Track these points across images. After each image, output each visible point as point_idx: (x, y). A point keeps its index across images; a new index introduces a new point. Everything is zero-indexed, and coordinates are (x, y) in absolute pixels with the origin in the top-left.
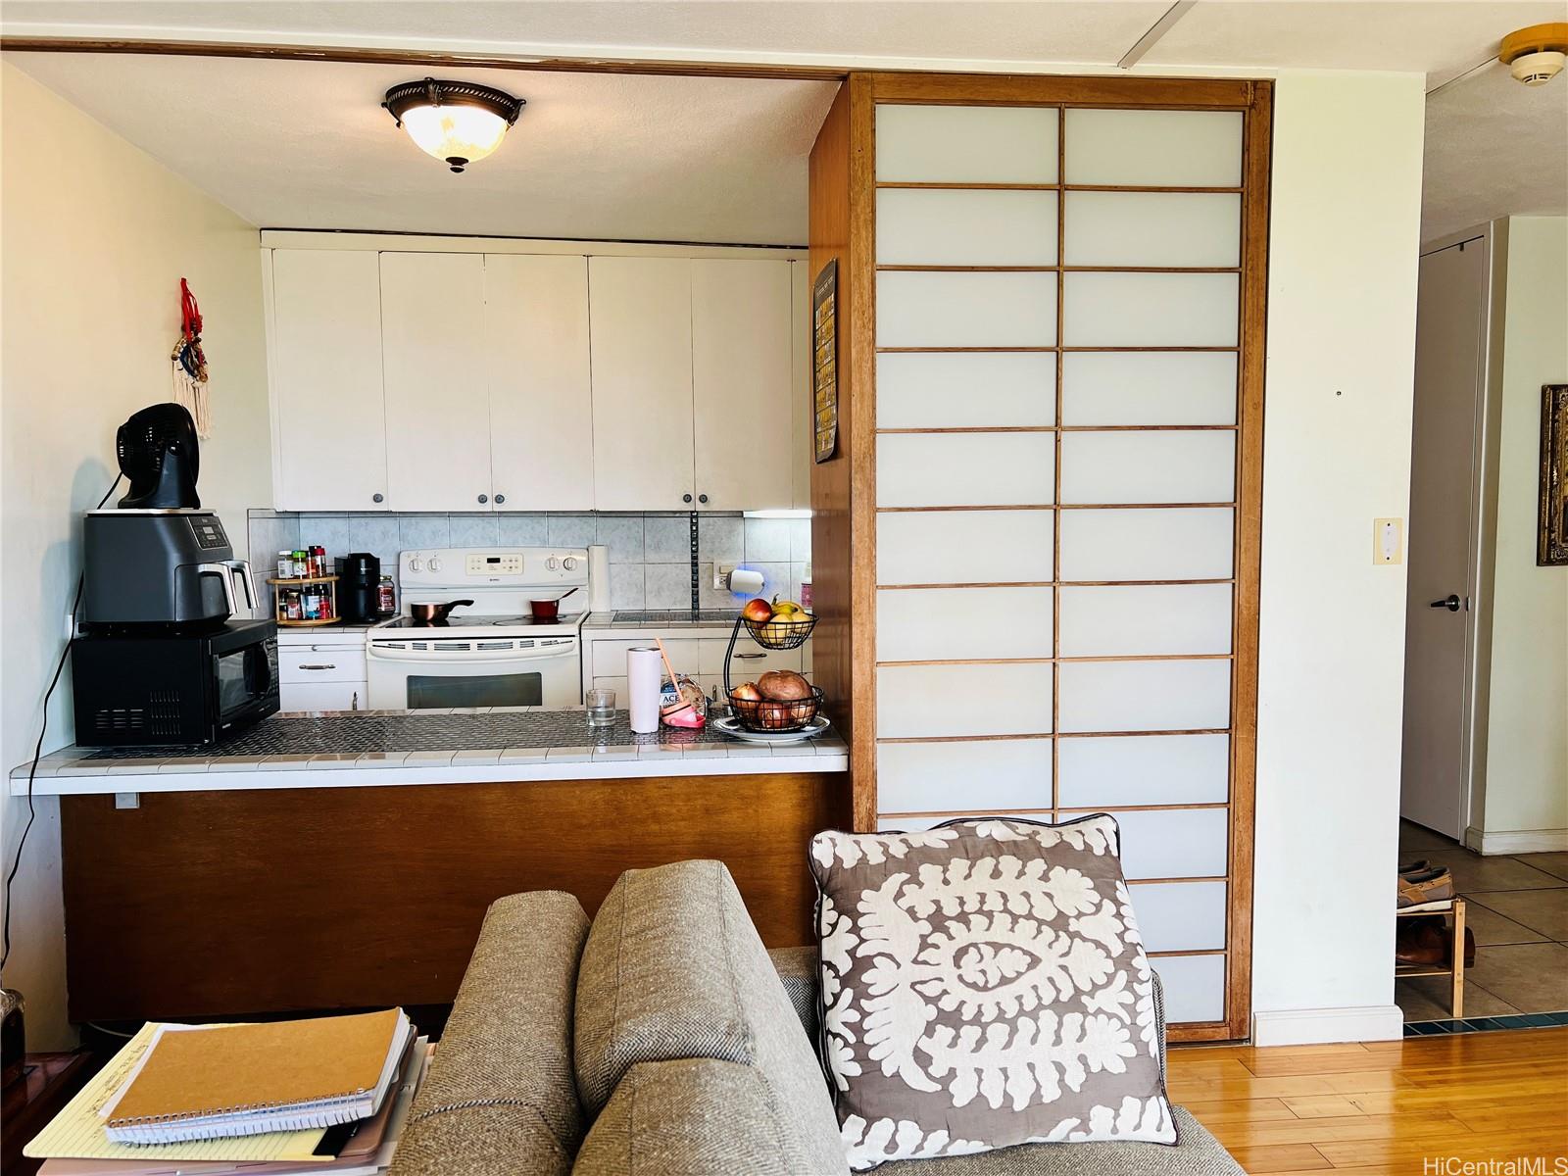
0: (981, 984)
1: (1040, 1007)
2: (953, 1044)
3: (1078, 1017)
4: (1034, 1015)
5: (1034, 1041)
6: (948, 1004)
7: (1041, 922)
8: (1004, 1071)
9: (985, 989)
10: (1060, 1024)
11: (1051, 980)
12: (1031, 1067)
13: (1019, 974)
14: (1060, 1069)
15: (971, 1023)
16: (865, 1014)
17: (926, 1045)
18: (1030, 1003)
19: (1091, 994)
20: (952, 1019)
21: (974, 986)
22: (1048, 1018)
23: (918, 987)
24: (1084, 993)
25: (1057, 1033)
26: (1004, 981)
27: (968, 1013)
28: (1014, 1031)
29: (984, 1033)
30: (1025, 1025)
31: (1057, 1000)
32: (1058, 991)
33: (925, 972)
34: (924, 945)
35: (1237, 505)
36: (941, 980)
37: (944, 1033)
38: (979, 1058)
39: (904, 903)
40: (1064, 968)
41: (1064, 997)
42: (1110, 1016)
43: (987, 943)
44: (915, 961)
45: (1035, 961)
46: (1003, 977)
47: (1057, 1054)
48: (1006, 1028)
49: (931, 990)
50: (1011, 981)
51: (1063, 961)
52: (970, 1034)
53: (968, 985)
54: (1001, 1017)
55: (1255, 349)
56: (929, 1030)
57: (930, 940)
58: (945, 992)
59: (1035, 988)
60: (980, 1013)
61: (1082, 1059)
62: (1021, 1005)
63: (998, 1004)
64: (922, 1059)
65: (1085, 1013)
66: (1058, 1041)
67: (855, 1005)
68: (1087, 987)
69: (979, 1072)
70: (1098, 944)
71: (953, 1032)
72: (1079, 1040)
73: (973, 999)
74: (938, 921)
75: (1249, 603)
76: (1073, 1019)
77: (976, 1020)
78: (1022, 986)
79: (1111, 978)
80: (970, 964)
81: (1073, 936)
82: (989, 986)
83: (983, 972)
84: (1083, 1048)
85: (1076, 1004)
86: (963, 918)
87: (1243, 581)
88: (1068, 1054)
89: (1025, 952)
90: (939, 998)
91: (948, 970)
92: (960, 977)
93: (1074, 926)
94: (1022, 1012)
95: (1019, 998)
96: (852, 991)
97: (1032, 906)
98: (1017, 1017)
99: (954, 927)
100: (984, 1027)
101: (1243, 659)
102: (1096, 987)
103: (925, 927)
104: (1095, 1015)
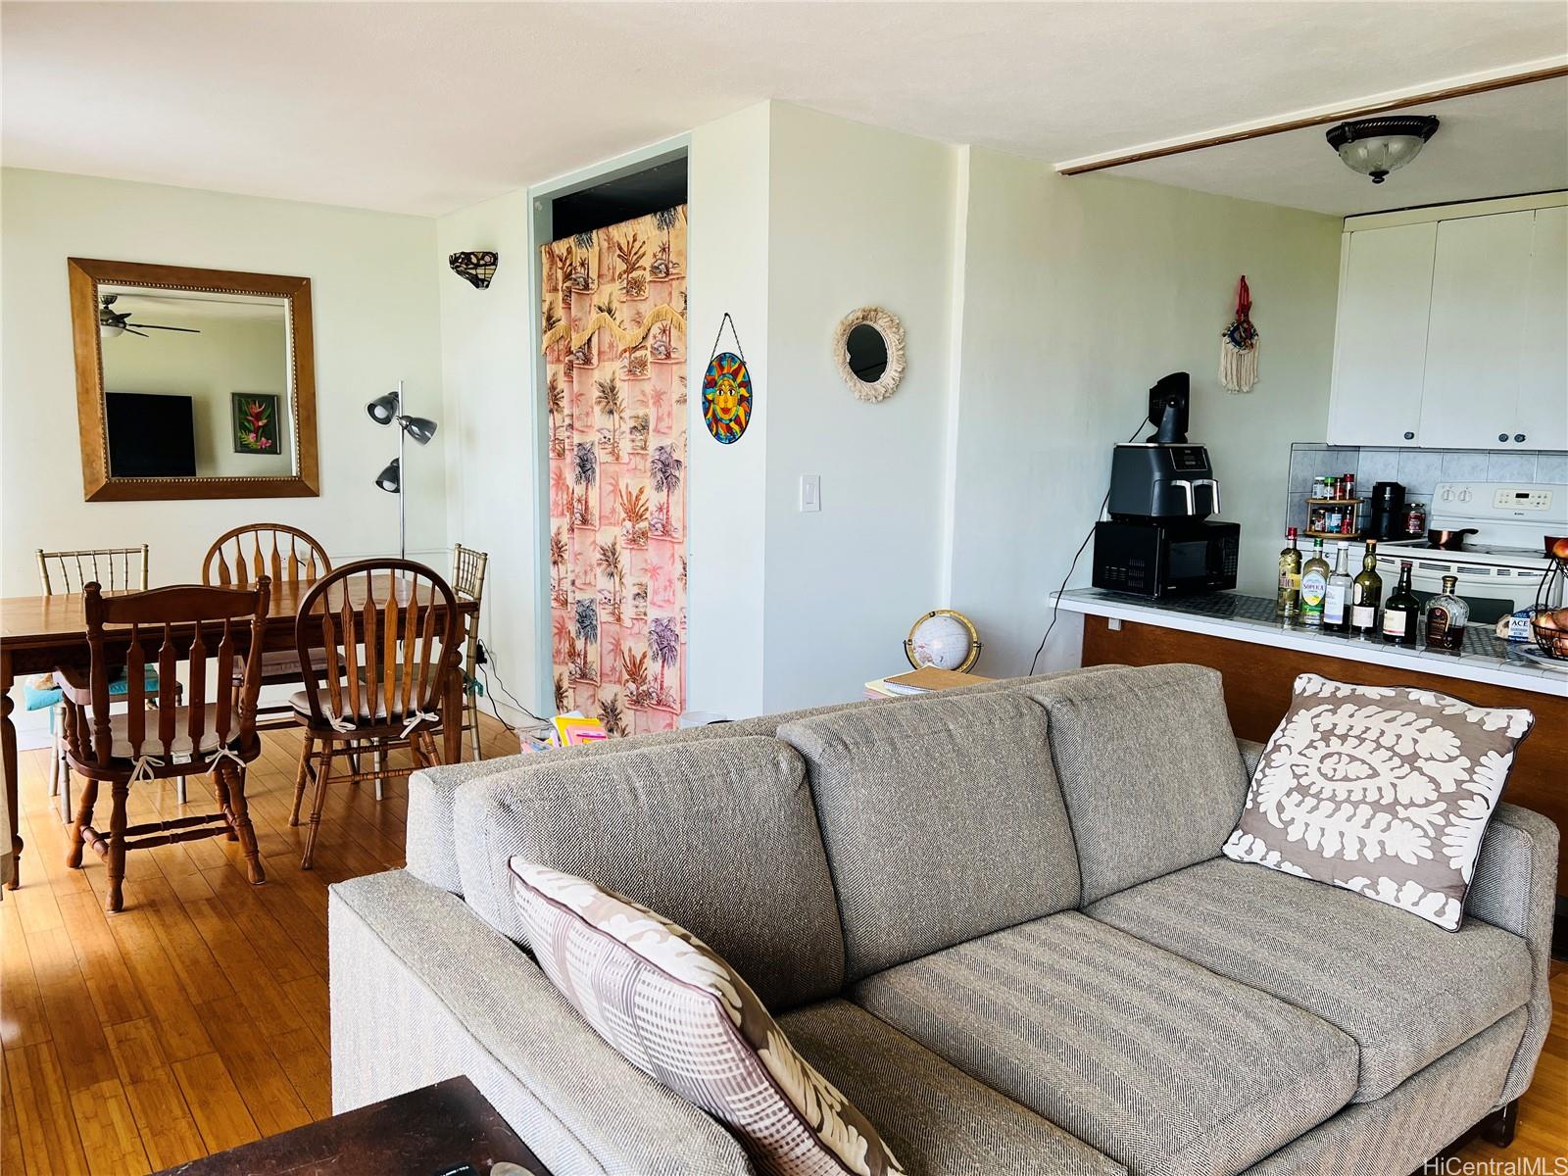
0: (1330, 776)
1: (1363, 801)
2: (1298, 805)
3: (1390, 817)
4: (1356, 805)
5: (1349, 819)
6: (1304, 781)
7: (1396, 754)
8: (1323, 830)
9: (1331, 779)
10: (1373, 817)
11: (1380, 789)
12: (1342, 834)
13: (1358, 778)
14: (1363, 843)
15: (1312, 796)
17: (1285, 801)
18: (1356, 796)
19: (1406, 807)
20: (1303, 791)
21: (1325, 776)
22: (1365, 811)
23: (1294, 767)
24: (1400, 804)
25: (1368, 822)
26: (1346, 779)
27: (1314, 790)
28: (1337, 809)
29: (1318, 803)
30: (1347, 809)
31: (1377, 802)
32: (1382, 797)
33: (1303, 760)
34: (1311, 745)
36: (1307, 767)
37: (1296, 797)
38: (1309, 818)
39: (1315, 721)
40: (1394, 786)
41: (1383, 802)
42: (1416, 826)
43: (1348, 755)
44: (1300, 753)
45: (1375, 774)
46: (1346, 776)
47: (1363, 833)
48: (1333, 806)
49: (1299, 771)
50: (1352, 780)
51: (1396, 781)
52: (1310, 802)
53: (1322, 774)
54: (1332, 799)
56: (1288, 794)
57: (1314, 744)
58: (1306, 774)
59: (1365, 790)
60: (1321, 792)
61: (1382, 843)
62: (1349, 796)
63: (1334, 790)
64: (1280, 808)
65: (1395, 815)
66: (1367, 826)
68: (1405, 801)
69: (1307, 825)
70: (1432, 780)
71: (1301, 798)
72: (1383, 831)
73: (1321, 782)
74: (1326, 737)
76: (1383, 818)
77: (1316, 796)
78: (1357, 786)
79: (1428, 803)
80: (1328, 767)
81: (1413, 768)
82: (1334, 778)
83: (1335, 770)
84: (1384, 837)
85: (1391, 809)
86: (1344, 738)
88: (1372, 836)
89: (1371, 768)
90: (1301, 776)
91: (1314, 763)
92: (1320, 768)
93: (1420, 763)
94: (1348, 800)
95: (1350, 792)
97: (1397, 743)
98: (1343, 802)
99: (1334, 741)
100: (1320, 800)
102: (1412, 804)
103: (1318, 736)
104: (1403, 820)
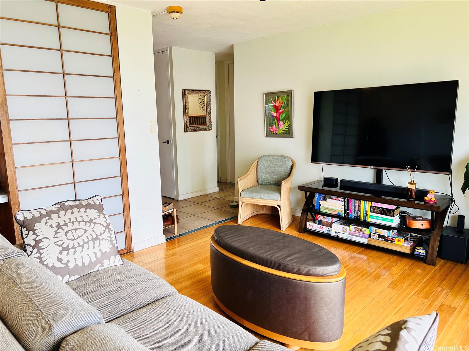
0: (73, 239)
1: (89, 241)
2: (68, 254)
3: (98, 241)
4: (87, 243)
5: (88, 249)
6: (65, 245)
7: (86, 222)
8: (82, 257)
9: (74, 240)
10: (94, 244)
11: (90, 234)
12: (88, 255)
13: (83, 235)
14: (95, 254)
15: (72, 248)
16: (41, 254)
17: (60, 256)
18: (86, 240)
20: (67, 249)
21: (71, 240)
22: (91, 243)
23: (56, 243)
24: (99, 236)
25: (94, 246)
26: (79, 237)
27: (70, 246)
28: (83, 248)
29: (75, 250)
30: (86, 246)
31: (92, 238)
32: (93, 236)
33: (58, 239)
34: (56, 233)
35: (117, 118)
36: (62, 240)
37: (64, 253)
38: (75, 256)
39: (48, 224)
40: (93, 231)
41: (94, 238)
42: (106, 239)
43: (73, 229)
44: (54, 237)
45: (86, 231)
46: (78, 236)
47: (94, 250)
48: (81, 247)
49: (60, 243)
50: (81, 236)
51: (93, 230)
52: (72, 251)
53: (70, 240)
54: (79, 245)
55: (118, 78)
56: (61, 253)
57: (57, 232)
58: (64, 243)
59: (87, 237)
60: (74, 245)
61: (100, 250)
62: (84, 241)
63: (78, 242)
64: (60, 260)
65: (100, 240)
66: (94, 248)
67: (38, 252)
68: (99, 234)
69: (75, 259)
70: (101, 224)
71: (67, 252)
72: (99, 246)
73: (71, 243)
74: (59, 227)
75: (123, 143)
76: (97, 242)
77: (73, 247)
78: (84, 237)
79: (105, 231)
80: (69, 235)
81: (94, 223)
82: (75, 239)
83: (73, 236)
84: (100, 248)
85: (97, 238)
86: (66, 225)
87: (120, 138)
88: (97, 250)
89: (83, 229)
90: (62, 244)
91: (64, 238)
92: (67, 238)
93: (94, 221)
94: (84, 243)
95: (83, 240)
96: (36, 249)
97: (83, 219)
98: (83, 244)
99: (63, 227)
100: (75, 248)
101: (122, 158)
102: (101, 234)
103: (56, 229)
104: (102, 240)
